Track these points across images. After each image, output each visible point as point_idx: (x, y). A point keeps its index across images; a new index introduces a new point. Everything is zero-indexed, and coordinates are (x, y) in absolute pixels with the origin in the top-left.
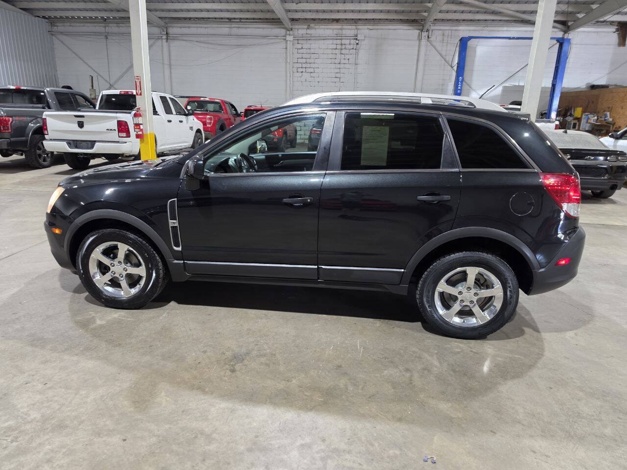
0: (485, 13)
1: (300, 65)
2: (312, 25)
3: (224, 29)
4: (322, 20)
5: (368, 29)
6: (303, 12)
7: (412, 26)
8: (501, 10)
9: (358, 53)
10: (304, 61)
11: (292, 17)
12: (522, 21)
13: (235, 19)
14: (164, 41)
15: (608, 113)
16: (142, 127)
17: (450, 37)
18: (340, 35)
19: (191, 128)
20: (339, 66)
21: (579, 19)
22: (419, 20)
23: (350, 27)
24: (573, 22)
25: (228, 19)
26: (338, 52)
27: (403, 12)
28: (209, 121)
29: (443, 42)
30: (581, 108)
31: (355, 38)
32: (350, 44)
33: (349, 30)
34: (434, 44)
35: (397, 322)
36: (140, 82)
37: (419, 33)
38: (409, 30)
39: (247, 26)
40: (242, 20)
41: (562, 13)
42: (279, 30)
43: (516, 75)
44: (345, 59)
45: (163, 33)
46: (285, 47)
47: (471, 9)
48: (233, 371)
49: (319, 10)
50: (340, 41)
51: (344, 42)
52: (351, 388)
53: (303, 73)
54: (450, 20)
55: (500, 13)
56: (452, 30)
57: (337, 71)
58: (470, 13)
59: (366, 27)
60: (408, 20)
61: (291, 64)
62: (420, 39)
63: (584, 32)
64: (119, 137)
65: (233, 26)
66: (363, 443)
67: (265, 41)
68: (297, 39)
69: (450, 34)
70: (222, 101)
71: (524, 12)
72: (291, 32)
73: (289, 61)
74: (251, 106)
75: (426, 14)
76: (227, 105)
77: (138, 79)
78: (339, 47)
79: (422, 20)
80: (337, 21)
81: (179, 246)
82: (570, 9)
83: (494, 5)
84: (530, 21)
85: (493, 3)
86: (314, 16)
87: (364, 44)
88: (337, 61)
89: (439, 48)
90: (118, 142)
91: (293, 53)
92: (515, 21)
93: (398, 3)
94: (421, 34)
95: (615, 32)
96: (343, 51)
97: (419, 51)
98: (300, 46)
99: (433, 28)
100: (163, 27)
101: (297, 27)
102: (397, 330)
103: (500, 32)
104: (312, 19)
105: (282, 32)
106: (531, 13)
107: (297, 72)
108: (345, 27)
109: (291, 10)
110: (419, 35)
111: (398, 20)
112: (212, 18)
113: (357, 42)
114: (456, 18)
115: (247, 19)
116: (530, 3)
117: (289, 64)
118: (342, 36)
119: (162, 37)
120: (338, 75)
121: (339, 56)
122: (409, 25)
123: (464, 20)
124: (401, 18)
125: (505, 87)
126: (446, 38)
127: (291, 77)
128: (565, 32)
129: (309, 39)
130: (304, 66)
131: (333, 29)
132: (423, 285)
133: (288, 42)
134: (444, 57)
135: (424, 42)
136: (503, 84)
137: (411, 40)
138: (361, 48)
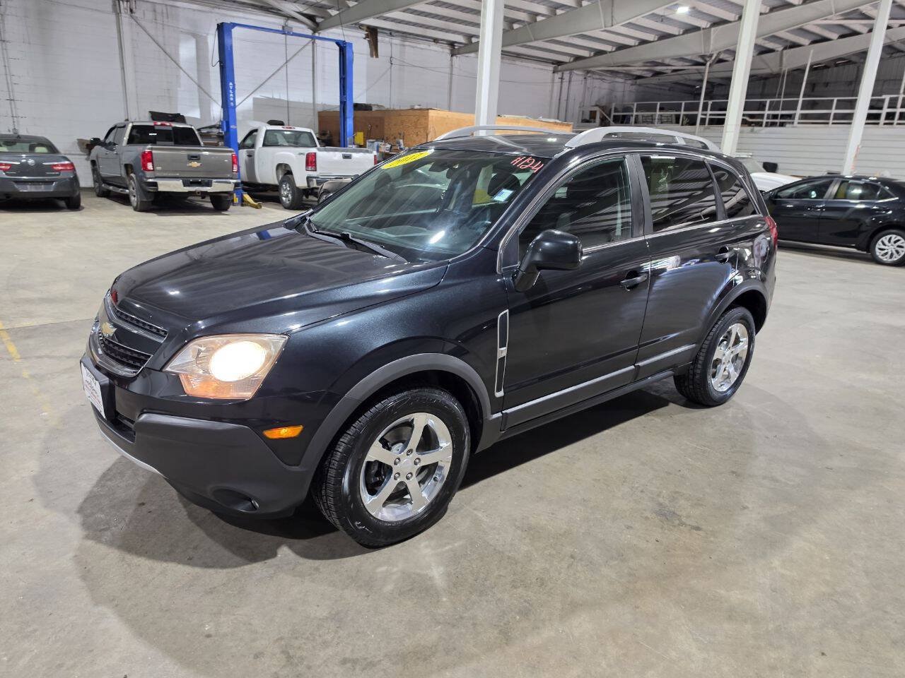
15: (401, 141)
17: (165, 15)
21: (331, 16)
24: (322, 20)
29: (156, 23)
30: (362, 133)
34: (143, 23)
43: (267, 83)
56: (166, 5)
62: (117, 11)
63: (335, 34)
69: (165, 11)
87: (13, 7)
89: (152, 32)
94: (117, 5)
95: (365, 38)
97: (119, 31)
125: (255, 99)
126: (159, 17)
128: (315, 31)
134: (162, 45)
135: (125, 18)
136: (253, 96)
137: (103, 12)
138: (7, 13)
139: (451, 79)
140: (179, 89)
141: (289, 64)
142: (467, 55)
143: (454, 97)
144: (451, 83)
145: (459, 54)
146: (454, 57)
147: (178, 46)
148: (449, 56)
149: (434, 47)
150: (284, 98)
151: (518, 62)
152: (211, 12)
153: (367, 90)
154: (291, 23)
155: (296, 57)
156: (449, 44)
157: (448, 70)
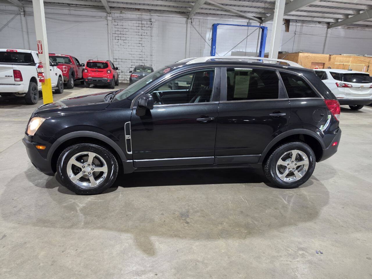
0: (221, 10)
1: (117, 35)
2: (123, 11)
3: (66, 11)
4: (129, 8)
5: (157, 16)
6: (118, 3)
7: (181, 15)
8: (231, 10)
9: (152, 29)
10: (119, 33)
11: (111, 6)
12: (240, 16)
13: (72, 4)
14: (22, 16)
16: (43, 74)
17: (203, 23)
18: (141, 19)
19: (56, 74)
20: (141, 37)
21: (267, 17)
22: (186, 12)
23: (147, 14)
24: (264, 18)
25: (68, 4)
26: (140, 28)
27: (178, 7)
28: (65, 69)
29: (200, 26)
31: (150, 20)
32: (147, 24)
33: (146, 16)
34: (195, 26)
35: (253, 184)
36: (41, 45)
37: (186, 20)
38: (181, 18)
39: (81, 9)
40: (77, 6)
41: (260, 13)
42: (102, 13)
43: (238, 46)
44: (144, 33)
45: (21, 11)
46: (106, 24)
47: (215, 8)
48: (187, 223)
49: (129, 3)
50: (141, 22)
51: (143, 22)
52: (256, 223)
53: (119, 40)
54: (203, 13)
55: (229, 11)
56: (204, 19)
57: (140, 39)
58: (214, 10)
59: (156, 14)
60: (180, 12)
61: (111, 34)
62: (187, 23)
63: (269, 23)
64: (15, 81)
65: (71, 9)
66: (283, 250)
67: (93, 19)
68: (114, 20)
69: (203, 21)
70: (70, 56)
71: (241, 11)
72: (110, 15)
73: (110, 32)
74: (90, 60)
75: (190, 9)
76: (73, 59)
77: (40, 43)
78: (140, 25)
79: (187, 12)
80: (139, 10)
81: (130, 151)
82: (263, 11)
83: (227, 6)
84: (243, 16)
85: (226, 5)
86: (125, 6)
87: (155, 25)
88: (140, 34)
89: (197, 29)
90: (14, 84)
91: (112, 28)
92: (236, 16)
93: (175, 1)
94: (187, 21)
95: (283, 24)
96: (143, 28)
97: (187, 30)
98: (116, 24)
99: (194, 17)
100: (21, 6)
101: (114, 12)
102: (255, 188)
103: (229, 22)
104: (123, 8)
105: (105, 14)
106: (245, 12)
107: (115, 39)
108: (143, 14)
109: (110, 1)
110: (186, 21)
111: (174, 11)
112: (57, 3)
113: (151, 23)
114: (206, 13)
115: (81, 5)
116: (245, 7)
117: (110, 34)
118: (142, 19)
119: (20, 13)
120: (141, 42)
121: (141, 31)
122: (180, 15)
123: (210, 14)
124: (176, 10)
126: (201, 24)
127: (112, 43)
128: (261, 23)
129: (122, 20)
130: (119, 35)
131: (136, 15)
132: (270, 162)
133: (109, 21)
134: (200, 34)
135: (189, 25)
136: (232, 51)
137: (182, 24)
138: (154, 27)
139: (326, 39)
140: (204, 49)
141: (248, 37)
142: (336, 27)
143: (326, 47)
144: (325, 41)
145: (331, 27)
146: (329, 29)
147: (206, 34)
148: (326, 29)
149: (318, 25)
150: (244, 51)
151: (367, 29)
152: (220, 20)
153: (282, 46)
154: (251, 21)
155: (252, 34)
156: (326, 23)
157: (325, 35)
